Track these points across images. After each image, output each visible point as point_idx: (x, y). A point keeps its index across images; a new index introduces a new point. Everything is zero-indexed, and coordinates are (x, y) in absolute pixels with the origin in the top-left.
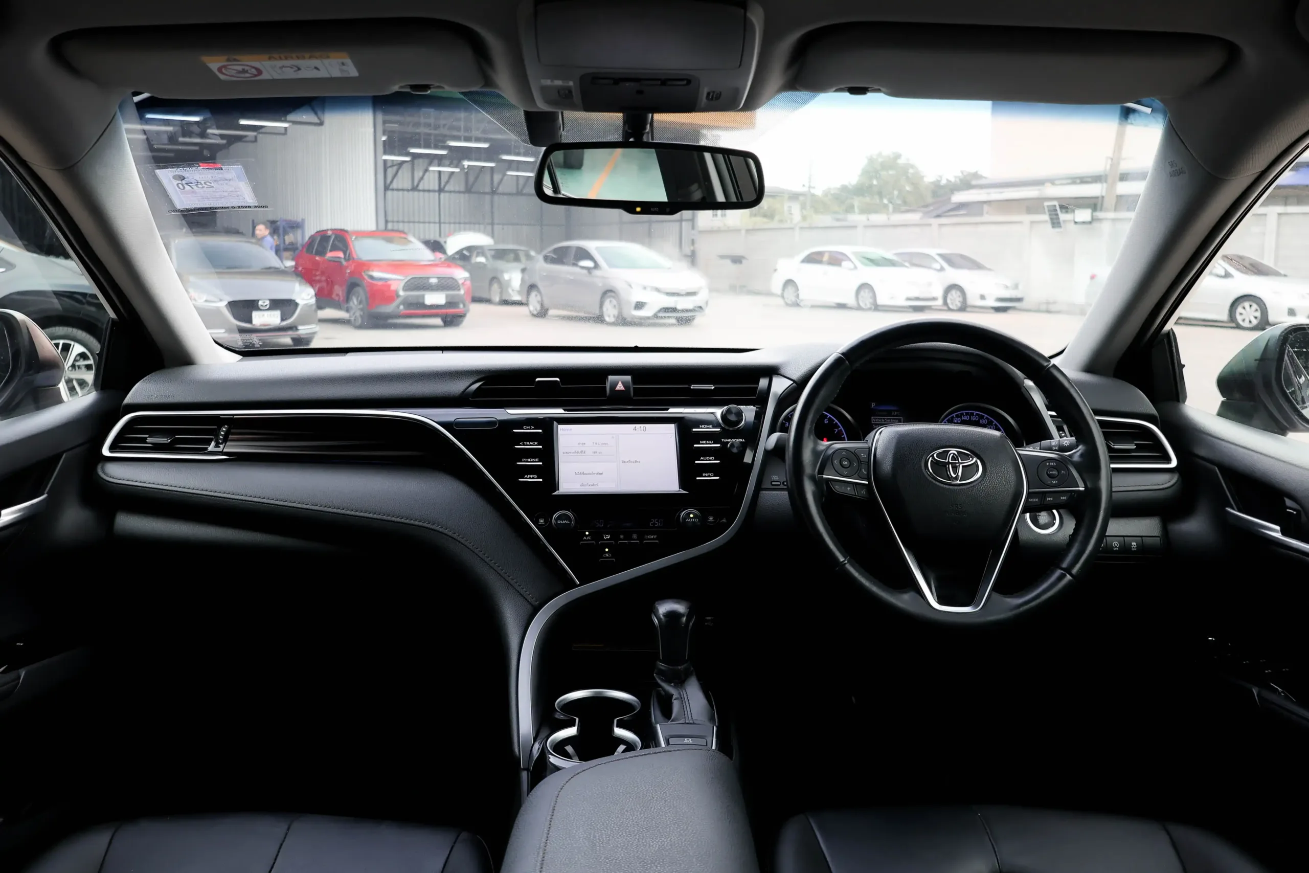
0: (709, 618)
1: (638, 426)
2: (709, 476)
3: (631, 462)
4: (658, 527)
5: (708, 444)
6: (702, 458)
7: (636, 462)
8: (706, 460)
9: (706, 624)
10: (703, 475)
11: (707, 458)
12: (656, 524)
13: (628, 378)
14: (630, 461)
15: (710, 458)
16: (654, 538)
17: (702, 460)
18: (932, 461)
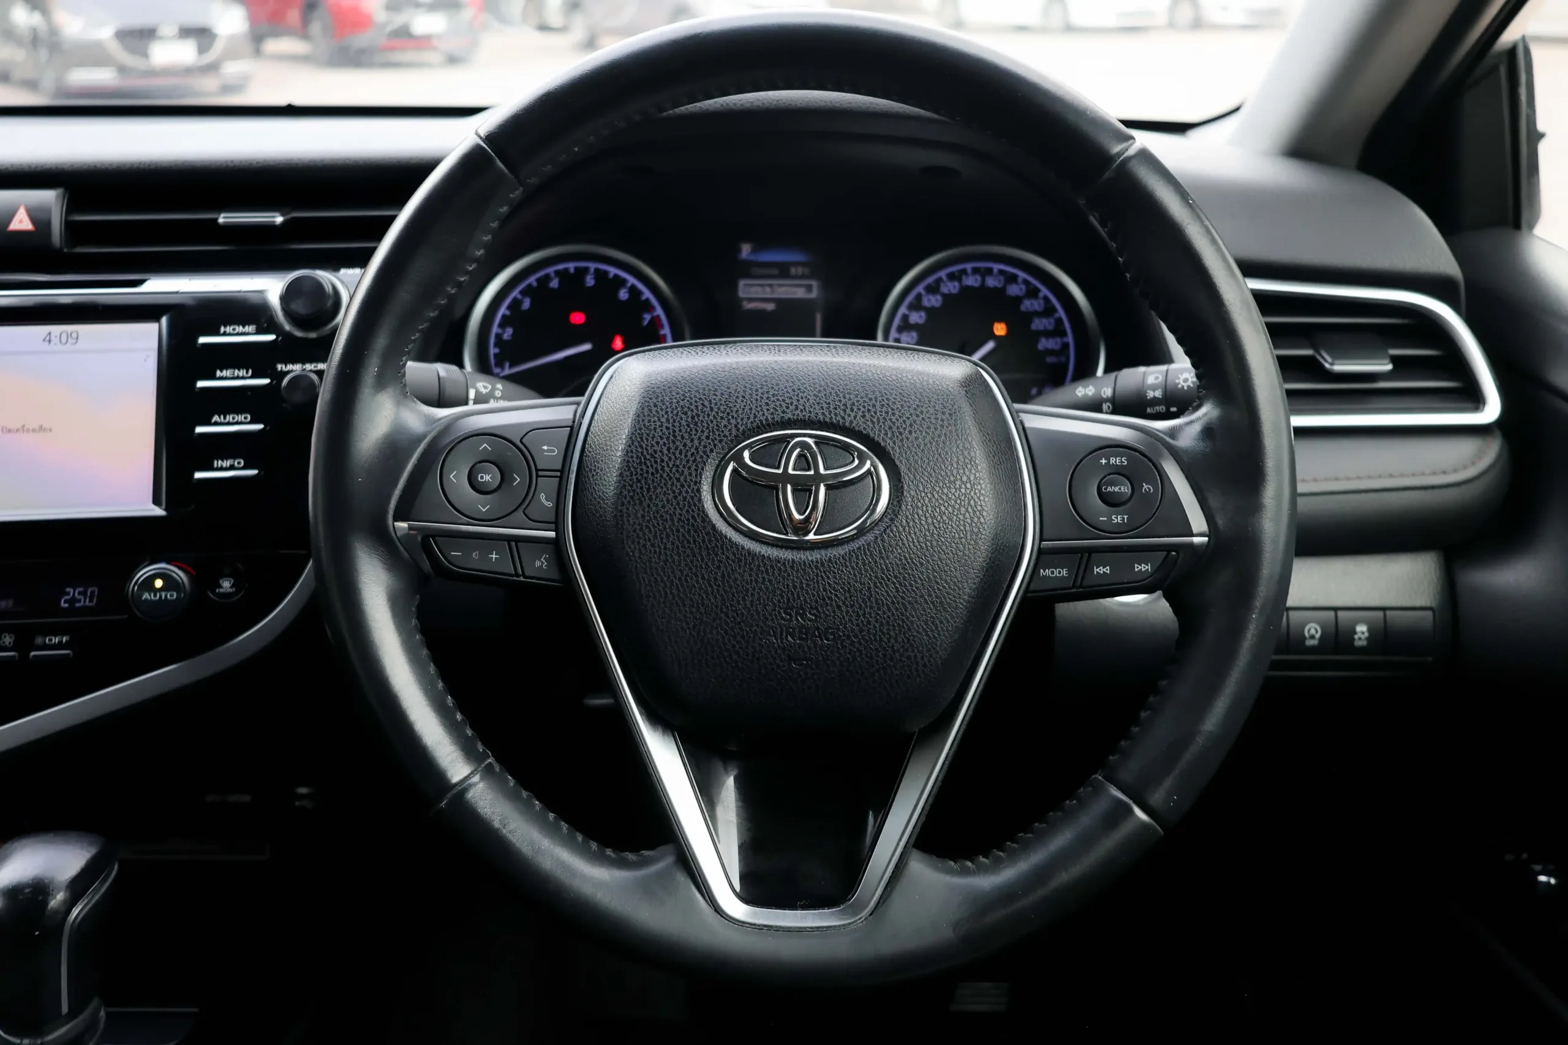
0: (303, 790)
1: (56, 329)
2: (232, 468)
3: (28, 431)
4: (85, 610)
5: (238, 378)
6: (216, 418)
7: (41, 428)
8: (229, 424)
9: (297, 803)
10: (218, 463)
11: (229, 418)
12: (79, 601)
13: (48, 197)
14: (23, 429)
15: (240, 418)
16: (60, 642)
17: (216, 424)
18: (735, 471)
